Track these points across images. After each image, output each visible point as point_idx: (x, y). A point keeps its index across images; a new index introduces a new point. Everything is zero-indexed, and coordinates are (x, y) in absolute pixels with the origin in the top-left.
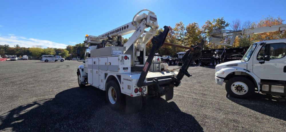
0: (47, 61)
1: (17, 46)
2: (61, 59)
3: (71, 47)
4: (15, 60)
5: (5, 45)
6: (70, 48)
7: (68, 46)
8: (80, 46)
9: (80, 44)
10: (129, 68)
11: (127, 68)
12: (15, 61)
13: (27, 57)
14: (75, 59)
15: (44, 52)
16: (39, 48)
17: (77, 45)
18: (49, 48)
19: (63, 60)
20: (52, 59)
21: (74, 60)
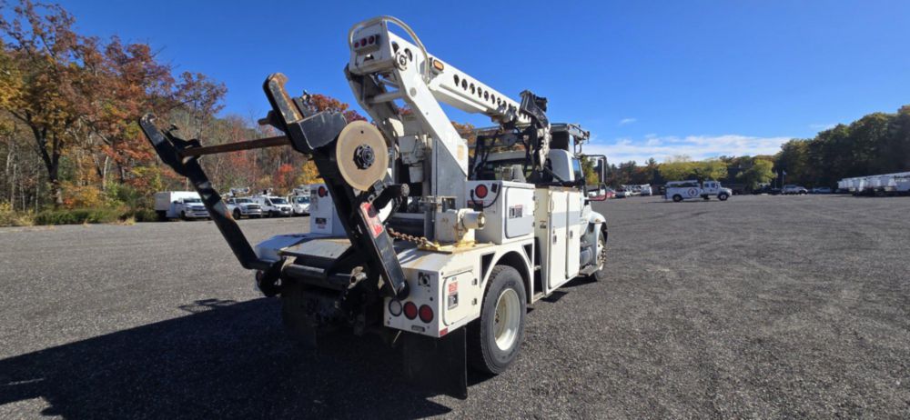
0: (677, 198)
1: (652, 162)
2: (718, 192)
3: (800, 144)
4: (623, 197)
5: (630, 163)
6: (796, 148)
7: (788, 144)
8: (835, 137)
9: (840, 126)
10: (328, 221)
11: (324, 220)
12: (623, 199)
13: (650, 189)
14: (790, 190)
15: (693, 172)
16: (682, 161)
17: (823, 135)
18: (724, 157)
19: (727, 195)
20: (693, 192)
21: (786, 194)
